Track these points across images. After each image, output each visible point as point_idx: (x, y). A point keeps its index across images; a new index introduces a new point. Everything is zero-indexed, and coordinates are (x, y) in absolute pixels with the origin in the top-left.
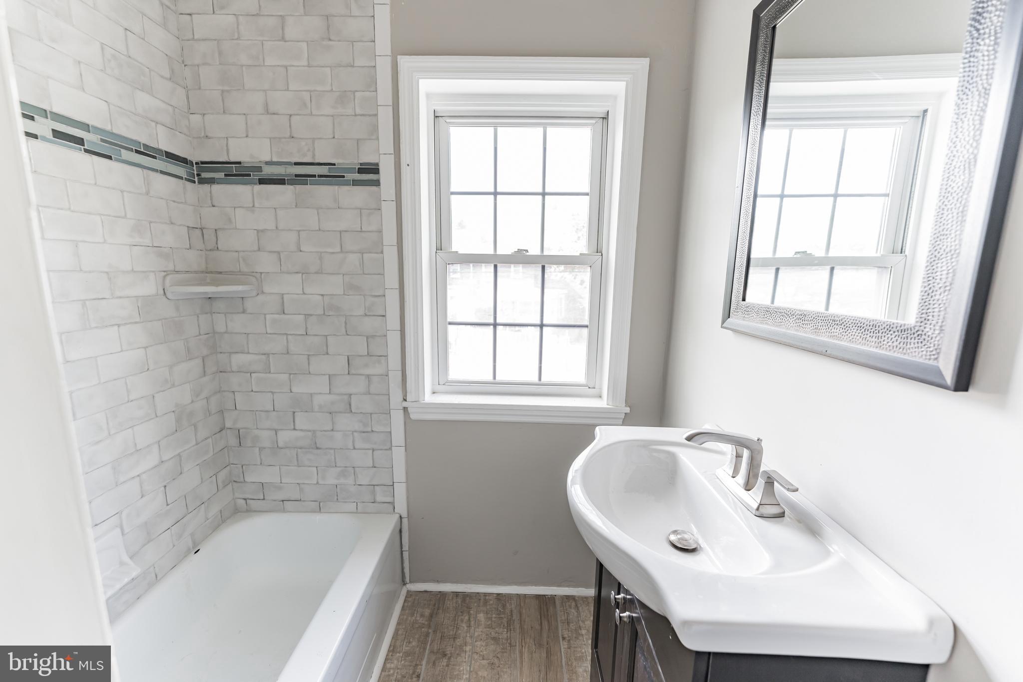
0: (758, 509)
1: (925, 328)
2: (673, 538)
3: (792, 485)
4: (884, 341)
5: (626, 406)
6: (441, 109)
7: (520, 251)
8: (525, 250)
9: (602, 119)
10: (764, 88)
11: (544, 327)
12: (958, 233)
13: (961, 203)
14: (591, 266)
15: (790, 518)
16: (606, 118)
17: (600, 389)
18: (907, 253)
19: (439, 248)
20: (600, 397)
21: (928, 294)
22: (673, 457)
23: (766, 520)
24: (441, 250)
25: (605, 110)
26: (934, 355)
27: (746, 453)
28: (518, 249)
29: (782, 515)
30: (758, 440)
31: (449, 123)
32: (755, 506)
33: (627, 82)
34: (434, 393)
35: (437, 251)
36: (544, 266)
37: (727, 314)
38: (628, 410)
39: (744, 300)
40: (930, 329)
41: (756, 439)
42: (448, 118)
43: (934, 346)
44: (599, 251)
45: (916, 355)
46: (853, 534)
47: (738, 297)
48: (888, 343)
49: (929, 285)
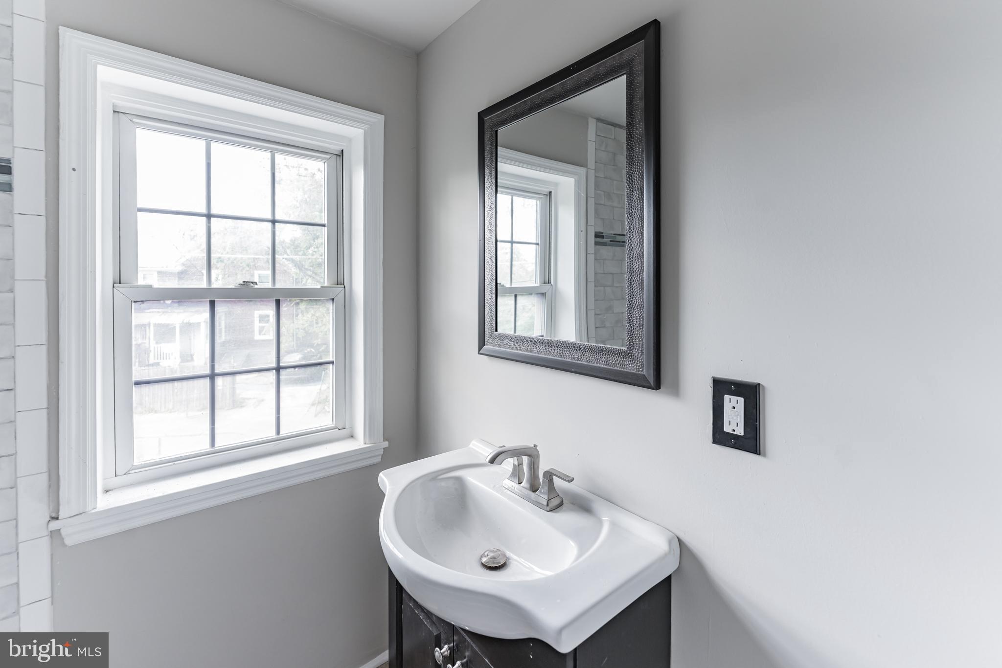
0: (548, 505)
1: (633, 351)
2: (484, 560)
3: (569, 477)
4: (610, 360)
5: (384, 441)
6: (124, 104)
7: (245, 283)
8: (252, 282)
9: (336, 156)
10: (494, 171)
11: (281, 370)
12: (641, 295)
13: (639, 278)
14: (333, 300)
15: (567, 503)
16: (340, 156)
17: (351, 428)
18: (552, 283)
19: (118, 281)
20: (352, 437)
21: (631, 331)
22: (459, 480)
23: (555, 512)
24: (120, 283)
25: (340, 148)
26: (641, 368)
27: (525, 459)
28: (244, 282)
29: (561, 504)
30: (535, 446)
31: (137, 123)
32: (545, 503)
33: (365, 131)
34: (107, 491)
35: (115, 285)
36: (279, 300)
37: (482, 343)
38: (386, 444)
39: (496, 330)
40: (636, 352)
41: (533, 446)
42: (135, 117)
43: (640, 363)
44: (340, 283)
45: (631, 368)
46: (609, 500)
47: (491, 328)
48: (613, 361)
49: (631, 325)
